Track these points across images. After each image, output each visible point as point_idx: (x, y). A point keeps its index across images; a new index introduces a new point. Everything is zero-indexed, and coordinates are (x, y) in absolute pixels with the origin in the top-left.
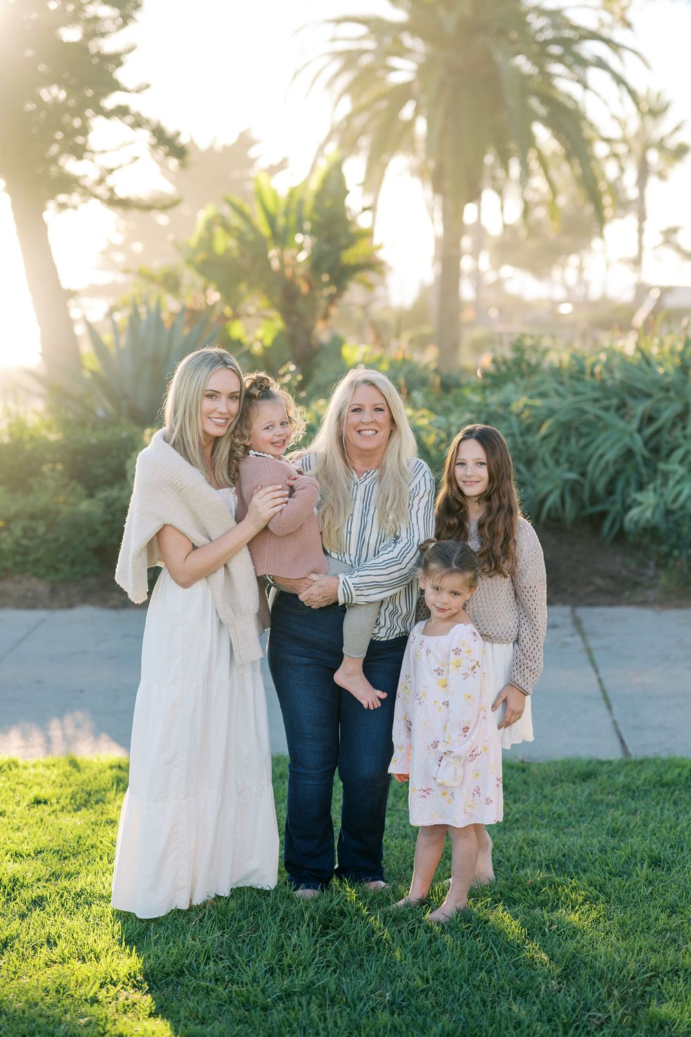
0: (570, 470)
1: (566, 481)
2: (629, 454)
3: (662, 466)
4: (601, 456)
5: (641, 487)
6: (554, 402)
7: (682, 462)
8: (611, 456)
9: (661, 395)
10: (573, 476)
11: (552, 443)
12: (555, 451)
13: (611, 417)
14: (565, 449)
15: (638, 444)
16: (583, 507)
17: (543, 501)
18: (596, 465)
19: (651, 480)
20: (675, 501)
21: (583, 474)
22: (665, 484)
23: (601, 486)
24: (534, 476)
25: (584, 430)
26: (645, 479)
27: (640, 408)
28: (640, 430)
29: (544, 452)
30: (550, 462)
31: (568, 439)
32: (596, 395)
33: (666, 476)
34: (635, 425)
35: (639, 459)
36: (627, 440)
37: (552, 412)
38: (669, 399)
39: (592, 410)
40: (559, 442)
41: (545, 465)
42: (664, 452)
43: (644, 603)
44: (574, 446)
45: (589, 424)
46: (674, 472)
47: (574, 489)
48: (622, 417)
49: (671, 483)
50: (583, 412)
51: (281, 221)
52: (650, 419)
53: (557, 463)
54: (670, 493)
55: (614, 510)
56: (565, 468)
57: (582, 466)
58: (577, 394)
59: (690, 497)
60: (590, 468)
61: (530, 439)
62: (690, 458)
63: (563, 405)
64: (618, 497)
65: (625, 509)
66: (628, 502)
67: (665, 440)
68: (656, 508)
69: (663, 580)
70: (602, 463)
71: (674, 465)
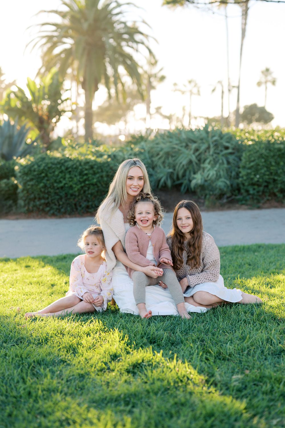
0: (170, 168)
1: (168, 173)
2: (190, 162)
3: (202, 165)
4: (181, 163)
5: (195, 173)
6: (162, 145)
7: (209, 163)
8: (185, 162)
9: (200, 142)
10: (171, 170)
11: (162, 160)
12: (164, 163)
13: (183, 150)
14: (167, 161)
15: (194, 159)
16: (174, 181)
17: (159, 181)
18: (179, 166)
19: (199, 170)
20: (208, 176)
21: (174, 170)
22: (203, 171)
23: (180, 174)
24: (156, 172)
25: (174, 154)
26: (196, 170)
27: (194, 146)
28: (194, 153)
29: (160, 163)
30: (162, 167)
31: (168, 158)
32: (178, 142)
33: (204, 169)
34: (192, 152)
35: (194, 163)
36: (190, 157)
37: (162, 149)
38: (203, 143)
39: (177, 147)
40: (165, 159)
41: (160, 167)
42: (202, 161)
44: (171, 160)
45: (175, 152)
46: (207, 167)
47: (171, 175)
48: (187, 149)
49: (206, 171)
50: (174, 148)
51: (37, 94)
52: (197, 150)
53: (165, 167)
54: (206, 174)
55: (185, 182)
56: (167, 168)
57: (174, 167)
58: (171, 142)
59: (213, 175)
60: (177, 167)
61: (154, 159)
62: (212, 162)
63: (165, 147)
64: (187, 177)
65: (190, 181)
66: (191, 178)
67: (203, 156)
68: (201, 179)
69: (207, 203)
70: (181, 166)
71: (207, 165)
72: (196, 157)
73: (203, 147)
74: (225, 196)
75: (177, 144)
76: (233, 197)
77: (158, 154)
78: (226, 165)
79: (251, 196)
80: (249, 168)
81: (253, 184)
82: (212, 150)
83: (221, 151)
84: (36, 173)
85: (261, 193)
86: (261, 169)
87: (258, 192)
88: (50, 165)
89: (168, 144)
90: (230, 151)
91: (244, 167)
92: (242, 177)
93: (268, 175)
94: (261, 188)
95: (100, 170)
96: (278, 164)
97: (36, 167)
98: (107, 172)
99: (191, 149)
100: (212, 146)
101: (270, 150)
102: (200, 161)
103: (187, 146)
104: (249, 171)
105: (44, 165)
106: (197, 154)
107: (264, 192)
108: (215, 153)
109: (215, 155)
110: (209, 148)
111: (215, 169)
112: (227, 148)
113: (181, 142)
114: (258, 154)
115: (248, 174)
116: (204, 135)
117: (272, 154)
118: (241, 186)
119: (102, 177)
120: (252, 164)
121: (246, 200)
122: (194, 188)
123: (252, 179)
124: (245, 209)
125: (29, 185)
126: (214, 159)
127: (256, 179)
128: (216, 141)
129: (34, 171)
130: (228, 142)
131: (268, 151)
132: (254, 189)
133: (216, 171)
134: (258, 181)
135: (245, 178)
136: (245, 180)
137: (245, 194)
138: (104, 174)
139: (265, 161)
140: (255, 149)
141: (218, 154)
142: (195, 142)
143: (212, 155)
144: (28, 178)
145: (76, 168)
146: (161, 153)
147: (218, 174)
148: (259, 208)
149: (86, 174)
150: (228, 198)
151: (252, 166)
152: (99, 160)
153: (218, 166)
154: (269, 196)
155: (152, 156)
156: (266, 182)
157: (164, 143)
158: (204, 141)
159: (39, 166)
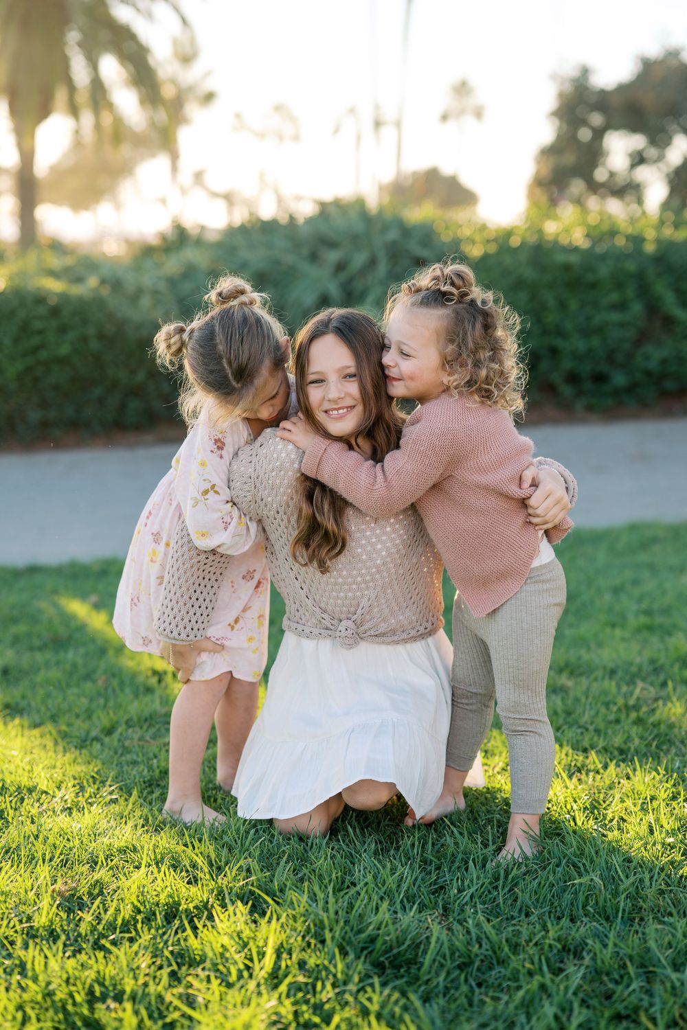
2: (324, 302)
8: (309, 301)
15: (332, 292)
28: (334, 276)
32: (289, 246)
34: (329, 272)
36: (322, 286)
38: (358, 248)
45: (282, 273)
48: (315, 265)
72: (340, 286)
75: (285, 251)
89: (261, 251)
96: (563, 305)
98: (99, 326)
99: (325, 265)
100: (381, 257)
101: (542, 267)
102: (352, 296)
103: (314, 257)
110: (372, 262)
113: (297, 245)
116: (360, 227)
117: (548, 279)
119: (84, 339)
128: (392, 243)
130: (426, 247)
131: (538, 271)
138: (91, 331)
140: (503, 264)
142: (335, 246)
145: (12, 313)
149: (40, 332)
152: (76, 290)
157: (251, 248)
158: (362, 243)
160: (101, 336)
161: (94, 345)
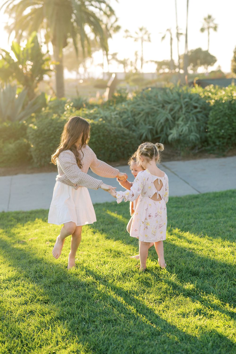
0: (150, 126)
1: (149, 129)
2: (167, 120)
3: (177, 122)
4: (159, 121)
5: (171, 129)
6: (142, 107)
7: (182, 120)
8: (162, 121)
9: (174, 103)
10: (151, 127)
11: (143, 118)
12: (145, 121)
13: (160, 110)
14: (147, 120)
15: (170, 117)
16: (154, 136)
17: (142, 135)
18: (158, 123)
19: (174, 126)
20: (182, 131)
21: (154, 126)
22: (178, 127)
23: (159, 130)
24: (138, 128)
25: (153, 114)
26: (172, 126)
27: (169, 106)
28: (169, 113)
29: (141, 122)
30: (143, 124)
31: (148, 117)
32: (156, 104)
33: (178, 125)
34: (168, 111)
35: (170, 121)
36: (166, 116)
37: (143, 110)
38: (176, 104)
39: (156, 108)
40: (146, 118)
42: (176, 119)
43: (178, 160)
44: (150, 118)
45: (154, 112)
46: (180, 124)
47: (151, 131)
48: (164, 109)
49: (180, 127)
50: (153, 109)
51: (21, 56)
52: (171, 110)
53: (146, 124)
54: (180, 129)
55: (163, 136)
56: (148, 125)
57: (153, 124)
58: (150, 104)
59: (186, 130)
60: (156, 124)
61: (136, 118)
62: (185, 120)
63: (146, 108)
64: (164, 132)
65: (167, 136)
66: (168, 133)
67: (177, 115)
68: (177, 134)
69: (182, 153)
70: (160, 123)
71: (180, 122)
72: (172, 116)
73: (177, 107)
74: (197, 148)
75: (155, 105)
76: (204, 148)
77: (139, 114)
78: (195, 122)
79: (217, 147)
80: (216, 125)
81: (219, 137)
82: (184, 110)
83: (192, 110)
84: (46, 136)
85: (225, 144)
86: (225, 125)
87: (223, 143)
88: (57, 129)
89: (148, 105)
90: (198, 110)
91: (211, 124)
92: (210, 132)
93: (231, 130)
94: (226, 140)
95: (97, 131)
97: (46, 130)
98: (103, 132)
99: (167, 109)
100: (184, 106)
101: (232, 110)
102: (175, 118)
103: (163, 107)
104: (216, 127)
105: (52, 129)
106: (172, 113)
107: (227, 143)
108: (187, 112)
109: (187, 114)
110: (181, 108)
111: (188, 125)
112: (196, 107)
113: (158, 103)
114: (223, 113)
115: (215, 129)
116: (177, 97)
117: (233, 113)
118: (209, 139)
119: (99, 136)
120: (218, 121)
121: (214, 150)
122: (171, 141)
123: (218, 133)
124: (213, 158)
125: (41, 145)
126: (186, 117)
127: (221, 134)
128: (187, 102)
129: (45, 134)
130: (196, 103)
131: (230, 111)
132: (220, 141)
133: (188, 127)
134: (223, 135)
135: (212, 132)
136: (213, 134)
137: (212, 145)
138: (101, 134)
139: (229, 119)
140: (220, 109)
141: (189, 112)
142: (169, 103)
143: (185, 114)
144: (40, 140)
146: (142, 113)
147: (190, 129)
148: (224, 156)
150: (199, 149)
151: (218, 123)
153: (189, 122)
154: (232, 146)
155: (134, 115)
156: (229, 135)
157: (144, 104)
158: (177, 102)
159: (49, 130)
160: (104, 136)
161: (102, 138)
